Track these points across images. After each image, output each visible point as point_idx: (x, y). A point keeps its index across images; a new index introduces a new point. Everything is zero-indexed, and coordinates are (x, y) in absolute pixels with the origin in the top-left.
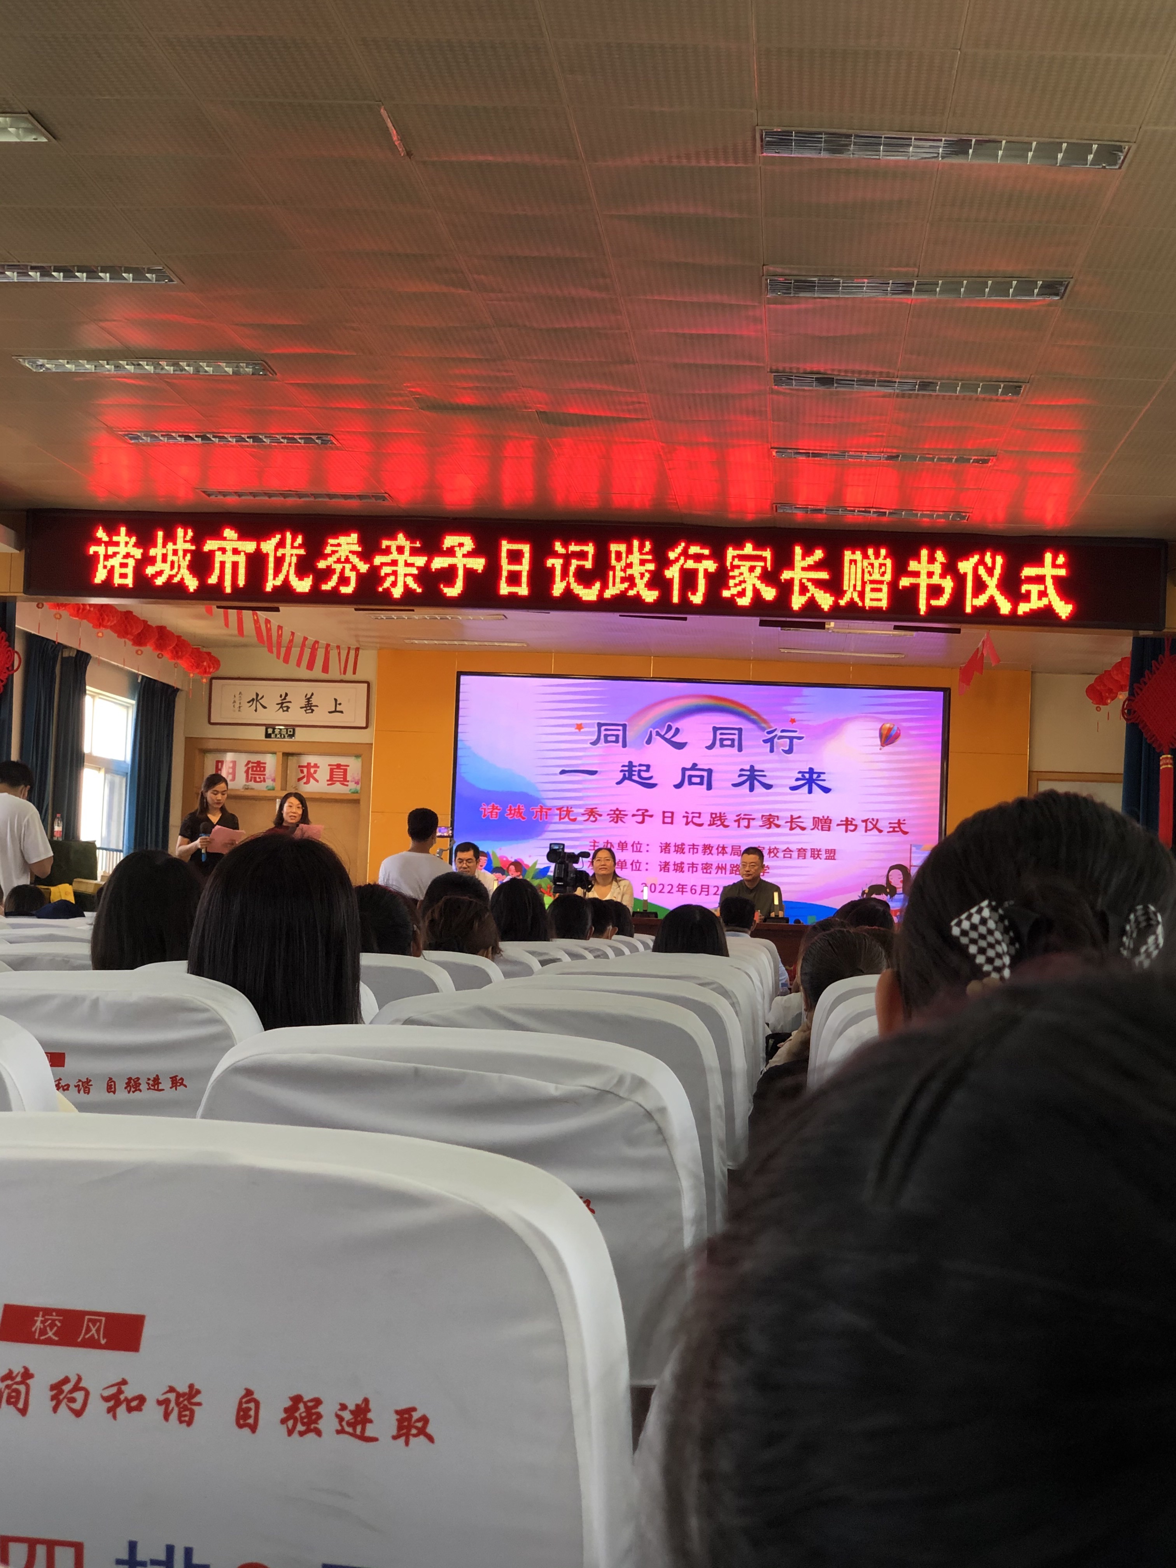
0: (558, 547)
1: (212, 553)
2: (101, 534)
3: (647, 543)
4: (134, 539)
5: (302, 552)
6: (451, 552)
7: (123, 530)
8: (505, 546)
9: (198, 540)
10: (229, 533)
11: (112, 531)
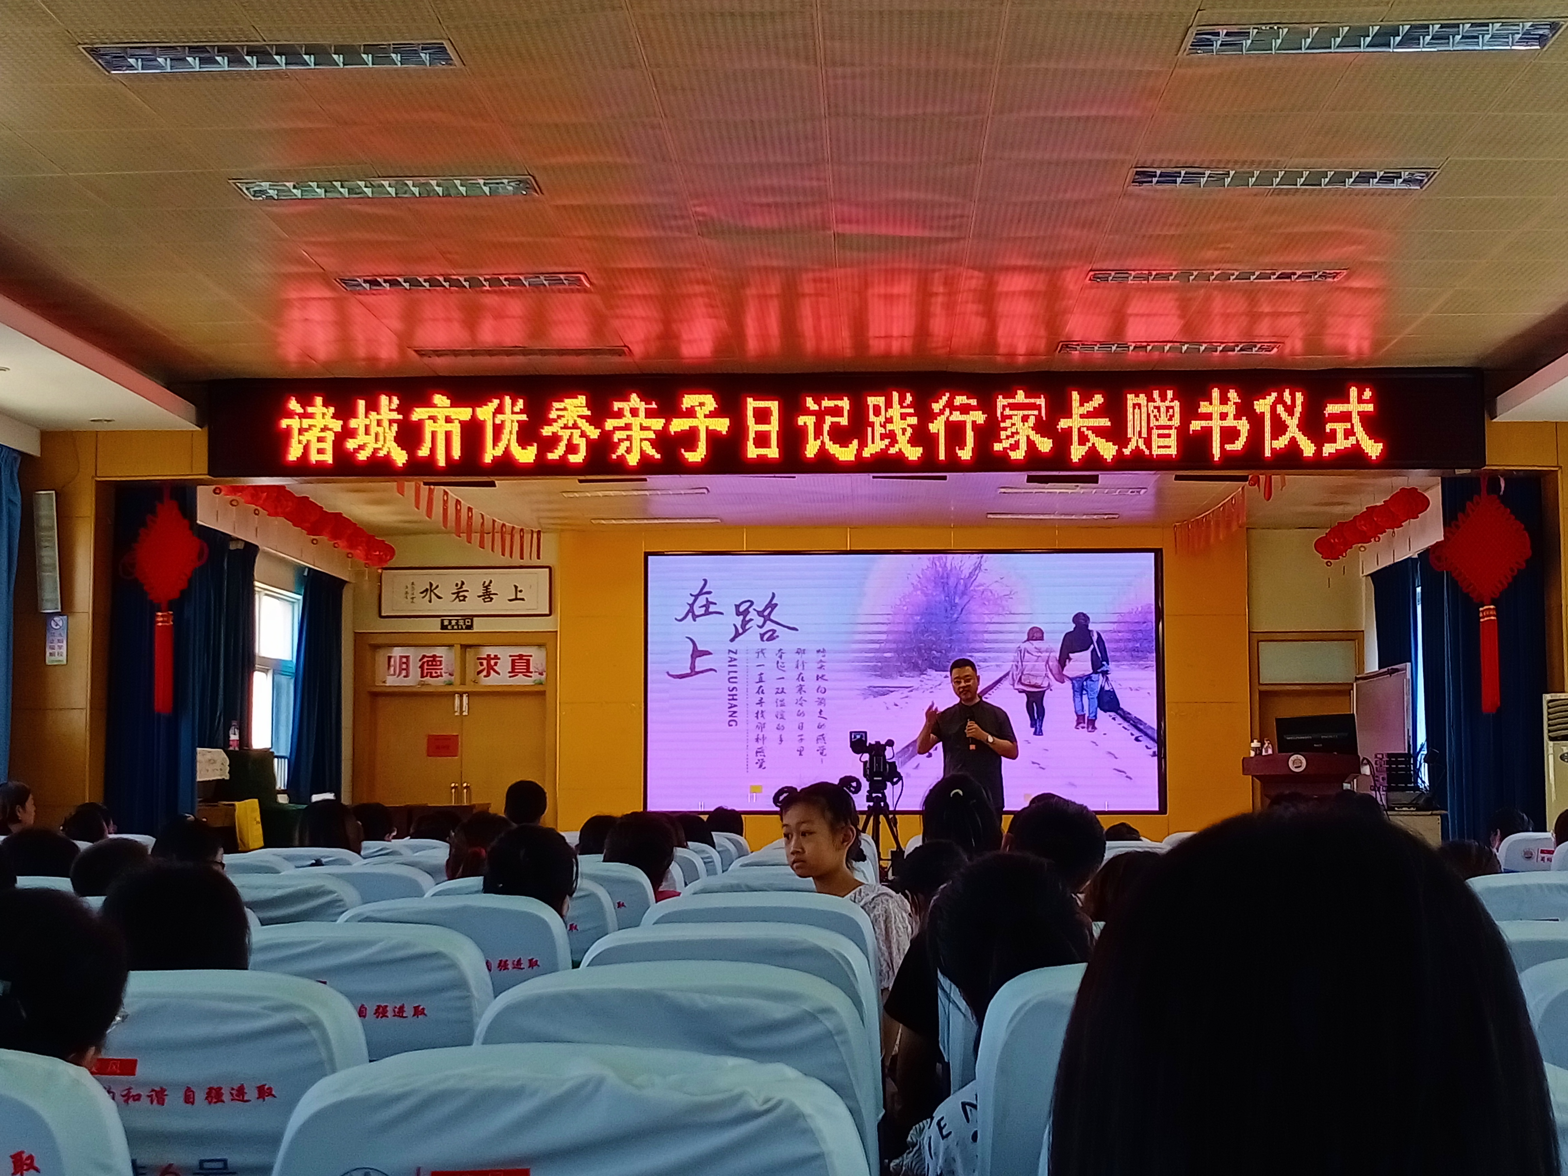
0: (810, 403)
1: (420, 423)
2: (294, 405)
3: (908, 395)
4: (332, 410)
5: (524, 417)
6: (690, 413)
7: (319, 400)
8: (751, 404)
9: (404, 409)
10: (440, 399)
11: (306, 402)
